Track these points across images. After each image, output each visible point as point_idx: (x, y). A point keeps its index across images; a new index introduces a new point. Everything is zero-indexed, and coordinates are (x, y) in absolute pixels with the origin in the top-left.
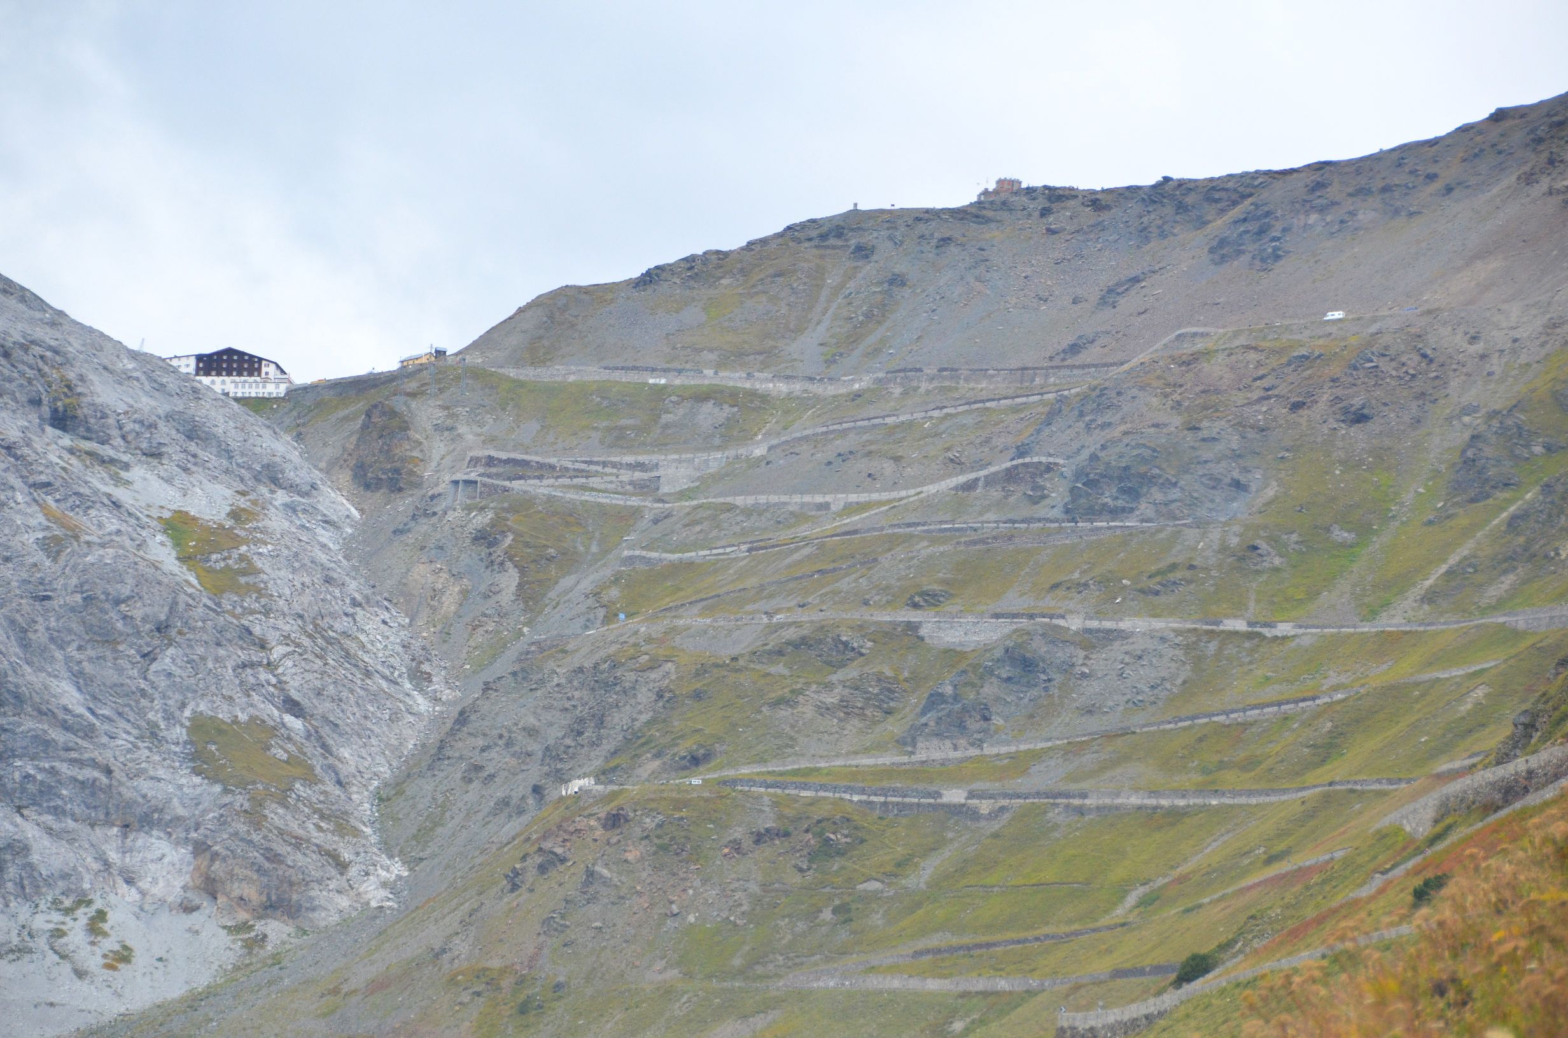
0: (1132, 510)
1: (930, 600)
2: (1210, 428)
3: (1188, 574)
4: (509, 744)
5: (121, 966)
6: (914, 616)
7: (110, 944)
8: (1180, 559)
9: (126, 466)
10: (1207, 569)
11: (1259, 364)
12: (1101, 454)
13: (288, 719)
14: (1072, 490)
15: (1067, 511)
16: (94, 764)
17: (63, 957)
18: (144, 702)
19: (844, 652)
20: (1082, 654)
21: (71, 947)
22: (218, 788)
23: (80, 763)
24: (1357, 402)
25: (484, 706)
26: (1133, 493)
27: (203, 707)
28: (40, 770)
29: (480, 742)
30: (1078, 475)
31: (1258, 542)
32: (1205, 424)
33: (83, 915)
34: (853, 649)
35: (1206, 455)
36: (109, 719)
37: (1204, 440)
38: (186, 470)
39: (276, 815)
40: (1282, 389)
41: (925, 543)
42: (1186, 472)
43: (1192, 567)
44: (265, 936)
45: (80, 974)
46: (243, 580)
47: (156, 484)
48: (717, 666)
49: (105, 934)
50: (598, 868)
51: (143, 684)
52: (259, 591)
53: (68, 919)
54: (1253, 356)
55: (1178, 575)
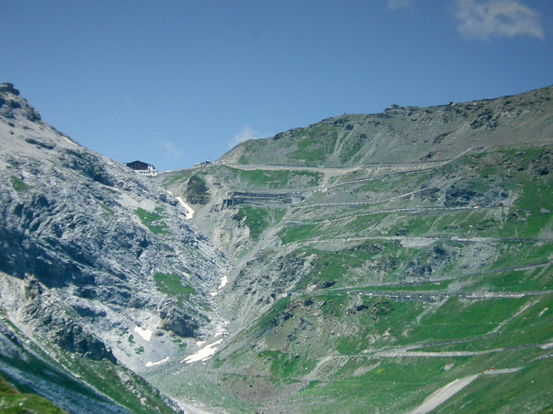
0: (468, 204)
1: (403, 233)
2: (491, 177)
3: (492, 223)
4: (259, 281)
5: (141, 352)
6: (399, 238)
7: (137, 346)
8: (489, 218)
9: (120, 194)
10: (499, 222)
11: (503, 157)
12: (455, 186)
13: (184, 274)
14: (447, 197)
15: (445, 204)
16: (125, 287)
17: (122, 350)
18: (139, 267)
19: (376, 250)
20: (459, 249)
21: (124, 347)
22: (166, 295)
23: (120, 287)
24: (542, 168)
25: (249, 269)
26: (468, 198)
27: (158, 270)
28: (108, 289)
29: (249, 281)
30: (448, 193)
31: (515, 213)
32: (489, 175)
33: (126, 336)
34: (378, 249)
35: (493, 185)
36: (129, 273)
37: (490, 181)
38: (139, 195)
39: (186, 304)
40: (514, 164)
41: (397, 215)
42: (485, 191)
43: (493, 221)
44: (186, 344)
45: (129, 355)
46: (164, 229)
47: (130, 199)
48: (331, 255)
49: (134, 343)
50: (305, 319)
51: (138, 262)
52: (169, 233)
53: (121, 337)
54: (501, 154)
55: (489, 224)
